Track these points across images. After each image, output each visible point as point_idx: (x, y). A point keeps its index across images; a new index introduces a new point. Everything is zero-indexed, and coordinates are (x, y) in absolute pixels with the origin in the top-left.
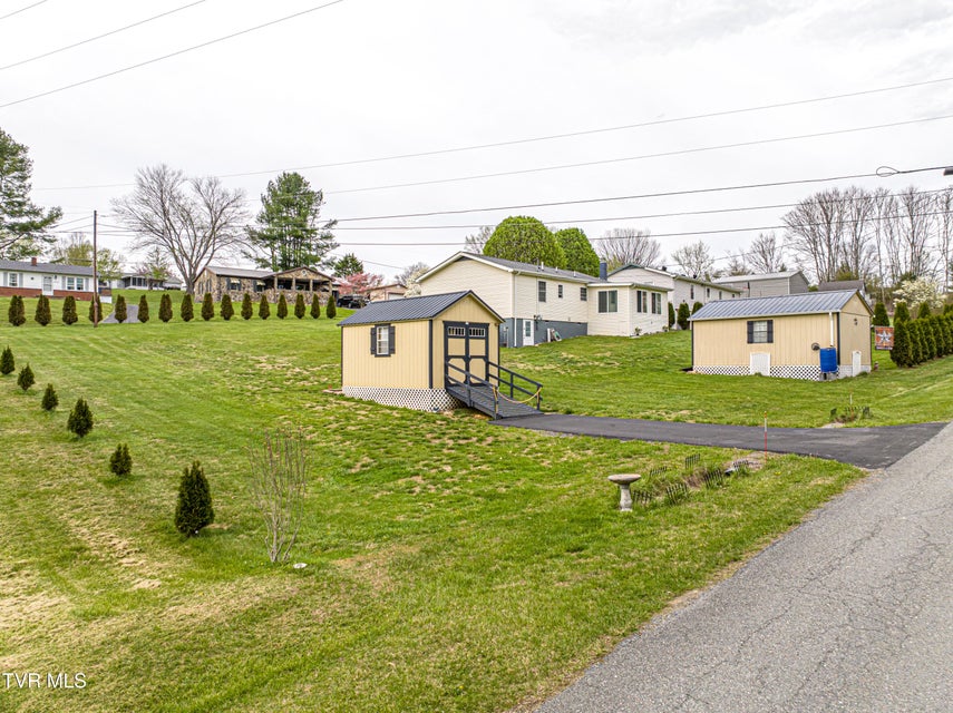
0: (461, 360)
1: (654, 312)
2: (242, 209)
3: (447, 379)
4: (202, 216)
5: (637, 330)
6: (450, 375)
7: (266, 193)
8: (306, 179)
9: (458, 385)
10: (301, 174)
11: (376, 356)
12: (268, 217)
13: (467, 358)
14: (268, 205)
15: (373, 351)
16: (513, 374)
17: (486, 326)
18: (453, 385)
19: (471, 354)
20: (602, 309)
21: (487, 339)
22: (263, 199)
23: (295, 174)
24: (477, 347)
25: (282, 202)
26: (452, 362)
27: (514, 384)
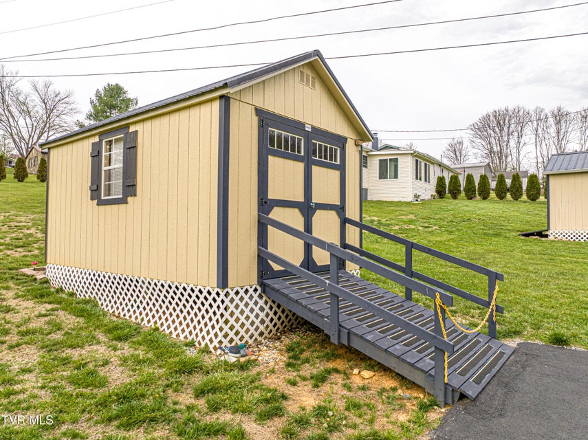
0: (296, 211)
1: (426, 181)
2: (72, 106)
3: (263, 260)
4: (39, 110)
5: (416, 196)
6: (271, 249)
7: (94, 98)
8: (125, 89)
9: (288, 273)
10: (121, 85)
11: (101, 203)
12: (96, 115)
13: (308, 209)
14: (95, 107)
15: (95, 192)
16: (410, 246)
17: (342, 141)
18: (277, 275)
19: (316, 199)
20: (383, 175)
21: (342, 168)
22: (92, 102)
23: (117, 85)
24: (325, 184)
25: (106, 104)
26: (277, 214)
27: (416, 267)
